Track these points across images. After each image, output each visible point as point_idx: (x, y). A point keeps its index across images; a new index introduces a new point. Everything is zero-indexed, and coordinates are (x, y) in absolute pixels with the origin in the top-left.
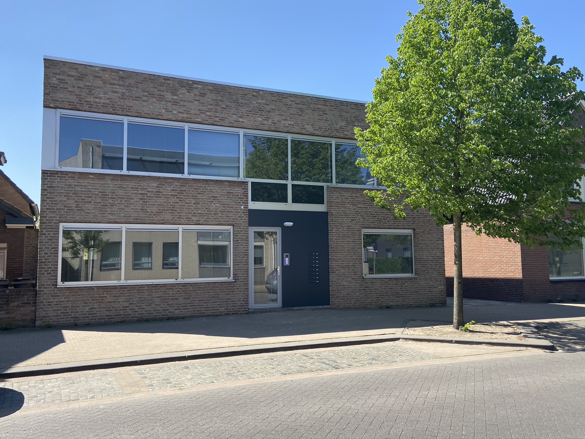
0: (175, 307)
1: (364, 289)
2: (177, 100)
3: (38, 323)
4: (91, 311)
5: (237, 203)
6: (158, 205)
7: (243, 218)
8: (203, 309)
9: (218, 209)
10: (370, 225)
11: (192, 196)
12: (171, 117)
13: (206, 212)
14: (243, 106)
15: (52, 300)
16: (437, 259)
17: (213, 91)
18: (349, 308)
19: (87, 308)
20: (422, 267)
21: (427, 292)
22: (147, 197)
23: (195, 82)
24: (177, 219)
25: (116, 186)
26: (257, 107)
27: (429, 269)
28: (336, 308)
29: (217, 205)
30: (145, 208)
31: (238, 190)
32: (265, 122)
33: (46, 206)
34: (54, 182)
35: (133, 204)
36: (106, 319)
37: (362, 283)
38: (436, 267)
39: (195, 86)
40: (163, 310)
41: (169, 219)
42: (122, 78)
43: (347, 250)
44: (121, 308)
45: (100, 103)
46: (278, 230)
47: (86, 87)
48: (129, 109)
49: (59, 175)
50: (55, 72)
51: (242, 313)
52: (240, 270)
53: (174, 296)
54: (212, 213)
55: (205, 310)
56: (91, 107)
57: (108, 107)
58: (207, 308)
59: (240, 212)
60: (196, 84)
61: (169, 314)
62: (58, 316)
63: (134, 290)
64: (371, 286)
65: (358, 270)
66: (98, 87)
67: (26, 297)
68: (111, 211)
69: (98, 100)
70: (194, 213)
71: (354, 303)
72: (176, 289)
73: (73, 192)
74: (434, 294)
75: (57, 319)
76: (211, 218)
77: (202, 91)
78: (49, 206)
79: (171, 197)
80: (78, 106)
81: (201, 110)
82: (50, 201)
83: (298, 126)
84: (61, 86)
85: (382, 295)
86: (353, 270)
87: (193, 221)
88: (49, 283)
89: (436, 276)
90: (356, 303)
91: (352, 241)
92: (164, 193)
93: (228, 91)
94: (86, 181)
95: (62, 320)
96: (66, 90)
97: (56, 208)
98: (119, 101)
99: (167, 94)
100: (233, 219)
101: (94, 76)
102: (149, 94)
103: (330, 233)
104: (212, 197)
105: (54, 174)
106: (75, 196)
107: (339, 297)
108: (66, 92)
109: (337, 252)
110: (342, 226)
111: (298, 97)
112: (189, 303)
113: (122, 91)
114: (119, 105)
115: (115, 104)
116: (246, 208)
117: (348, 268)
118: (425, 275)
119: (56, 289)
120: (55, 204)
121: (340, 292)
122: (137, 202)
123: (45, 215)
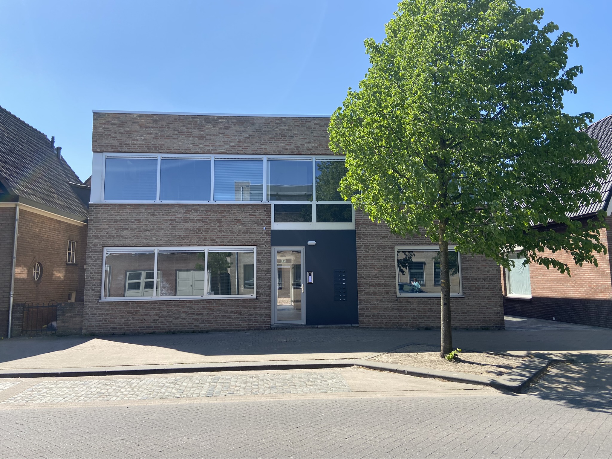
0: (199, 321)
1: (398, 309)
2: (203, 134)
3: (84, 331)
4: (126, 323)
5: (260, 224)
6: (185, 229)
7: (265, 239)
8: (225, 324)
9: (241, 231)
10: (405, 242)
11: (217, 220)
12: (197, 150)
13: (230, 234)
14: (265, 134)
15: (95, 312)
16: (490, 278)
17: (237, 123)
19: (123, 320)
20: (471, 286)
21: (478, 314)
22: (176, 222)
24: (202, 241)
25: (149, 214)
26: (280, 134)
27: (480, 288)
28: (365, 328)
29: (240, 227)
30: (174, 232)
31: (261, 213)
32: (288, 147)
33: (92, 234)
34: (99, 213)
35: (164, 229)
36: (139, 330)
37: (396, 302)
38: (489, 286)
39: (220, 120)
40: (188, 324)
41: (195, 241)
42: (155, 121)
43: (378, 268)
44: (152, 321)
45: (137, 144)
46: (302, 249)
47: (126, 132)
48: (161, 147)
49: (103, 207)
50: (101, 123)
51: (264, 329)
52: (262, 287)
53: (199, 311)
54: (235, 234)
55: (228, 325)
56: (130, 149)
57: (143, 147)
58: (229, 323)
59: (262, 233)
60: (221, 118)
61: (194, 327)
62: (100, 326)
63: (163, 305)
64: (406, 305)
65: (390, 288)
66: (136, 131)
67: (77, 309)
68: (144, 236)
69: (135, 142)
70: (218, 235)
71: (387, 323)
72: (201, 304)
73: (114, 221)
74: (487, 316)
75: (99, 328)
76: (234, 240)
77: (226, 125)
78: (95, 233)
79: (197, 221)
80: (119, 149)
81: (226, 142)
83: (322, 147)
84: (106, 133)
85: (420, 316)
86: (384, 289)
87: (217, 242)
88: (93, 298)
89: (490, 295)
90: (389, 323)
91: (384, 259)
92: (191, 218)
93: (251, 122)
94: (125, 211)
95: (102, 330)
96: (110, 136)
97: (100, 235)
98: (152, 141)
99: (195, 130)
100: (256, 240)
101: (133, 122)
102: (179, 132)
103: (358, 250)
104: (235, 220)
105: (99, 206)
106: (115, 224)
107: (369, 316)
108: (110, 138)
109: (366, 270)
110: (372, 244)
111: (322, 120)
112: (213, 318)
113: (155, 132)
114: (153, 145)
115: (150, 144)
116: (269, 229)
117: (379, 286)
118: (474, 295)
119: (98, 303)
120: (99, 231)
121: (370, 311)
122: (167, 227)
123: (91, 241)
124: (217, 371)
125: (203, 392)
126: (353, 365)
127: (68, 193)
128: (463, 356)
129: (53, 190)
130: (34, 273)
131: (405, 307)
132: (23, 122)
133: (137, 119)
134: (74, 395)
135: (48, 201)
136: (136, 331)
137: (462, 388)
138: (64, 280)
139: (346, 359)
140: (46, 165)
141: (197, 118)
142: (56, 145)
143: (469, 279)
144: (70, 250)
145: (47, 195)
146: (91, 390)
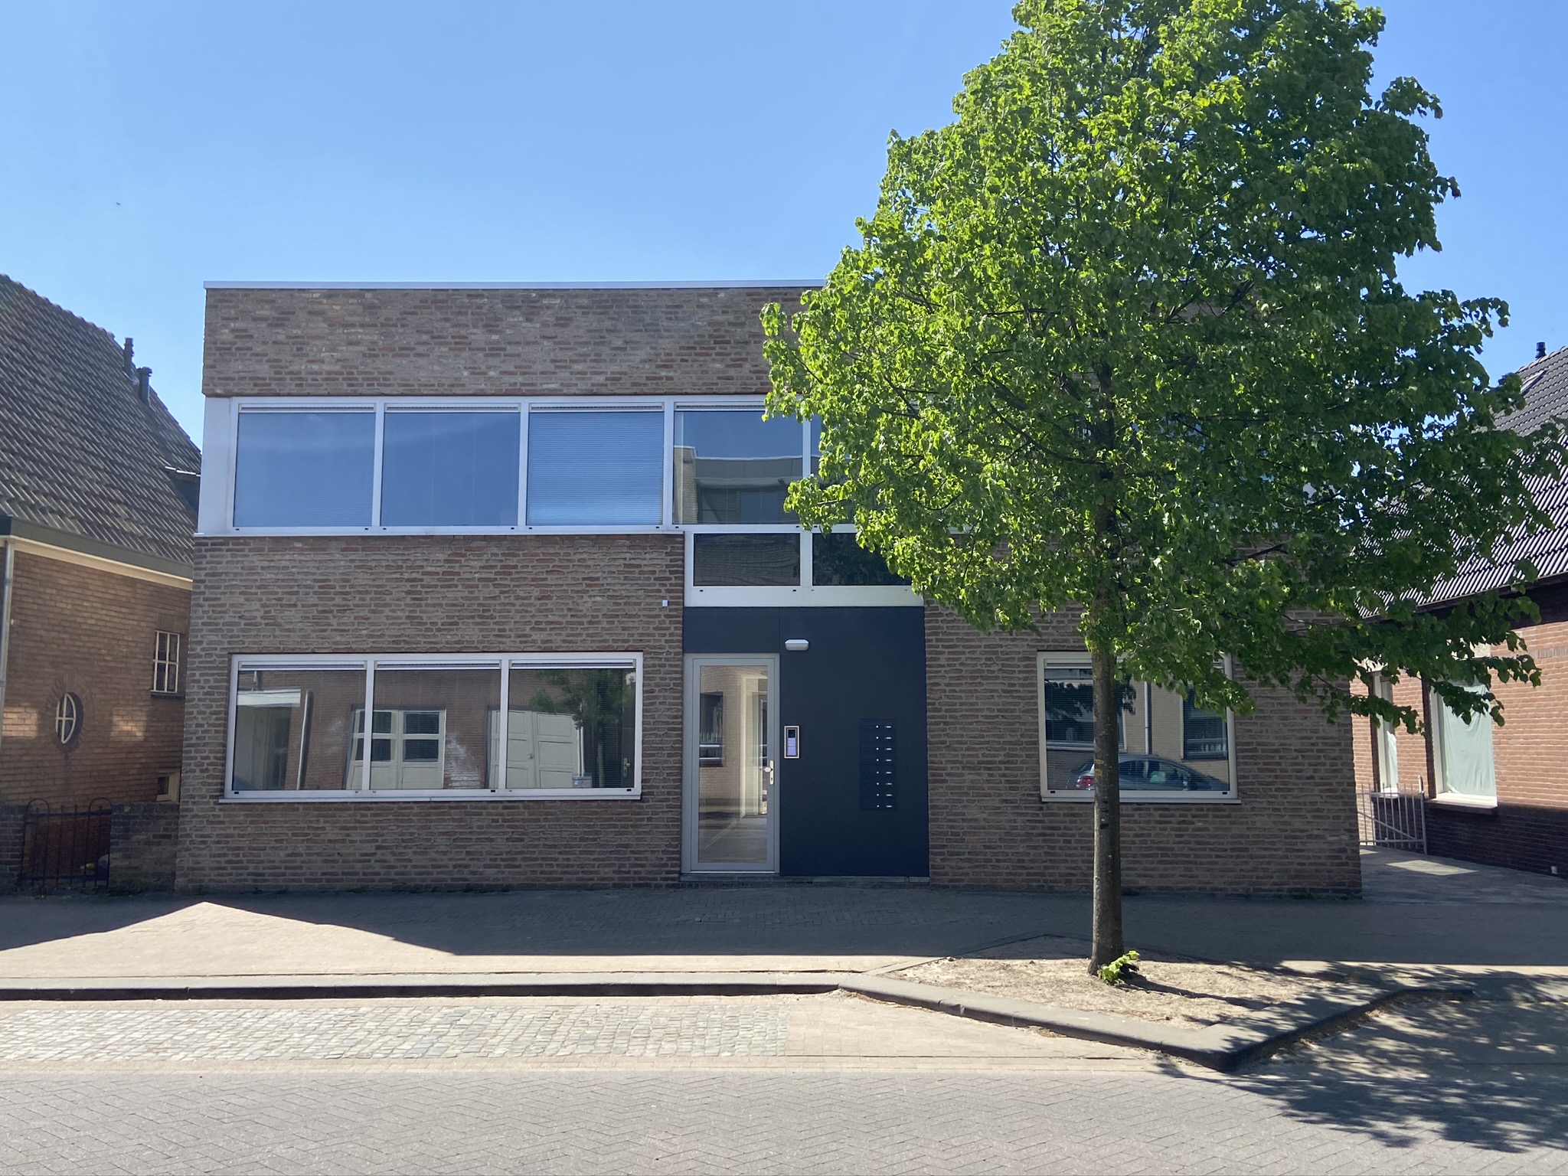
0: (484, 859)
1: (1044, 835)
2: (498, 342)
3: (180, 881)
4: (289, 862)
5: (652, 591)
6: (447, 605)
7: (667, 632)
8: (555, 869)
9: (599, 610)
10: (1066, 641)
11: (533, 579)
12: (483, 386)
13: (569, 619)
14: (670, 337)
15: (209, 832)
17: (591, 307)
18: (991, 889)
19: (282, 854)
20: (1261, 770)
21: (1280, 853)
22: (423, 586)
23: (544, 293)
24: (494, 639)
25: (353, 565)
26: (710, 336)
27: (1290, 777)
28: (947, 887)
29: (598, 599)
30: (418, 614)
31: (657, 559)
32: (732, 372)
33: (202, 618)
34: (219, 563)
35: (390, 605)
36: (324, 883)
37: (1038, 815)
38: (1315, 771)
39: (545, 302)
40: (455, 866)
41: (475, 638)
42: (370, 308)
43: (986, 717)
44: (357, 857)
45: (321, 373)
46: (771, 662)
47: (291, 341)
48: (384, 379)
49: (231, 546)
50: (227, 315)
51: (661, 886)
52: (657, 768)
53: (484, 833)
54: (585, 620)
55: (562, 873)
56: (301, 385)
57: (337, 379)
58: (568, 866)
59: (659, 616)
60: (548, 296)
61: (469, 876)
62: (220, 868)
63: (388, 815)
64: (1068, 825)
65: (1023, 775)
66: (318, 337)
67: (163, 822)
68: (339, 624)
69: (315, 367)
70: (536, 623)
71: (1010, 874)
72: (490, 814)
73: (258, 584)
74: (1309, 858)
75: (219, 875)
76: (580, 635)
77: (563, 314)
78: (209, 617)
79: (481, 584)
80: (273, 386)
81: (560, 361)
82: (209, 606)
84: (239, 344)
86: (1004, 775)
87: (534, 641)
88: (204, 792)
89: (1318, 799)
90: (1015, 875)
91: (1004, 691)
92: (463, 576)
93: (631, 303)
94: (287, 557)
95: (227, 878)
96: (249, 352)
97: (221, 621)
98: (362, 364)
99: (475, 331)
100: (642, 635)
101: (310, 313)
102: (433, 338)
103: (930, 666)
104: (584, 579)
105: (221, 544)
106: (262, 593)
107: (958, 854)
108: (248, 357)
109: (953, 723)
110: (971, 647)
112: (520, 853)
113: (369, 337)
114: (362, 373)
115: (355, 371)
116: (677, 604)
117: (990, 769)
118: (1271, 796)
119: (217, 807)
120: (220, 612)
121: (963, 840)
122: (398, 600)
123: (199, 639)
126: (835, 987)
127: (161, 498)
129: (117, 494)
130: (60, 721)
131: (1065, 828)
133: (320, 303)
135: (99, 526)
136: (317, 884)
139: (824, 971)
141: (482, 296)
143: (1255, 750)
144: (162, 656)
145: (96, 510)
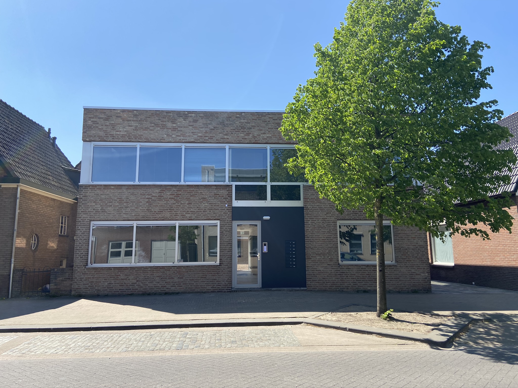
0: (171, 284)
1: (340, 275)
2: (175, 127)
3: (73, 293)
4: (109, 286)
5: (223, 202)
6: (159, 206)
7: (227, 214)
8: (193, 287)
9: (207, 208)
10: (345, 217)
11: (186, 198)
12: (171, 140)
13: (197, 210)
14: (228, 126)
15: (83, 277)
16: (419, 248)
17: (204, 117)
18: (325, 291)
19: (106, 283)
20: (403, 255)
21: (408, 279)
22: (152, 200)
23: (190, 112)
24: (174, 216)
25: (130, 193)
26: (240, 126)
27: (410, 257)
28: (312, 291)
29: (206, 204)
30: (150, 209)
31: (224, 192)
32: (246, 137)
33: (81, 210)
34: (87, 193)
35: (141, 206)
36: (120, 292)
37: (338, 269)
38: (417, 255)
39: (190, 115)
40: (162, 287)
41: (168, 216)
42: (135, 116)
43: (323, 239)
44: (131, 284)
45: (120, 135)
46: (259, 223)
47: (111, 125)
48: (140, 137)
49: (91, 188)
50: (90, 117)
51: (226, 291)
52: (224, 256)
53: (171, 276)
54: (202, 211)
55: (195, 288)
56: (114, 138)
57: (125, 137)
58: (197, 286)
59: (225, 209)
60: (191, 113)
61: (166, 290)
62: (86, 288)
63: (140, 271)
64: (347, 272)
65: (334, 257)
66: (119, 124)
67: (67, 274)
68: (125, 212)
69: (118, 133)
70: (187, 211)
71: (331, 286)
72: (172, 270)
73: (100, 199)
74: (416, 280)
75: (86, 290)
76: (201, 215)
77: (195, 119)
78: (83, 210)
79: (170, 200)
80: (105, 139)
81: (194, 133)
82: (84, 206)
83: (275, 137)
84: (94, 125)
85: (359, 280)
86: (328, 257)
87: (186, 217)
88: (81, 264)
89: (419, 263)
90: (332, 287)
91: (328, 232)
92: (164, 197)
93: (216, 116)
95: (89, 291)
96: (97, 128)
97: (87, 211)
98: (133, 132)
99: (168, 123)
100: (219, 215)
101: (117, 117)
102: (155, 125)
103: (306, 224)
104: (202, 198)
105: (88, 187)
106: (101, 202)
107: (315, 281)
108: (97, 129)
109: (313, 241)
110: (318, 219)
111: (275, 114)
112: (182, 282)
113: (135, 124)
114: (133, 135)
115: (130, 134)
116: (230, 206)
117: (324, 255)
118: (405, 263)
119: (86, 269)
120: (87, 208)
121: (316, 277)
122: (144, 204)
123: (80, 216)
124: (186, 327)
125: (174, 345)
126: (302, 323)
127: (62, 175)
128: (396, 315)
129: (49, 173)
130: (32, 243)
131: (346, 273)
132: (25, 116)
133: (120, 114)
134: (64, 347)
135: (45, 182)
136: (117, 293)
137: (396, 343)
138: (57, 249)
139: (296, 317)
140: (43, 152)
141: (170, 113)
142: (52, 136)
143: (400, 249)
144: (62, 223)
145: (44, 177)
146: (79, 344)
